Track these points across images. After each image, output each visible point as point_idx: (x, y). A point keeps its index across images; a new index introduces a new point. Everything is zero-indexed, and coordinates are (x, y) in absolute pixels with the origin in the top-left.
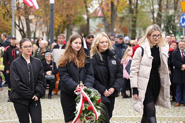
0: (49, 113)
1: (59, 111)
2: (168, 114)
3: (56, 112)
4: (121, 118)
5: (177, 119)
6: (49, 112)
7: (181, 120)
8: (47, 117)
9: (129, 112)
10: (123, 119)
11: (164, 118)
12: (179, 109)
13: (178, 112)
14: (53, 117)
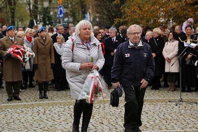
2: (57, 99)
4: (14, 105)
5: (68, 103)
7: (71, 105)
10: (16, 106)
11: (55, 103)
12: (66, 94)
13: (66, 97)
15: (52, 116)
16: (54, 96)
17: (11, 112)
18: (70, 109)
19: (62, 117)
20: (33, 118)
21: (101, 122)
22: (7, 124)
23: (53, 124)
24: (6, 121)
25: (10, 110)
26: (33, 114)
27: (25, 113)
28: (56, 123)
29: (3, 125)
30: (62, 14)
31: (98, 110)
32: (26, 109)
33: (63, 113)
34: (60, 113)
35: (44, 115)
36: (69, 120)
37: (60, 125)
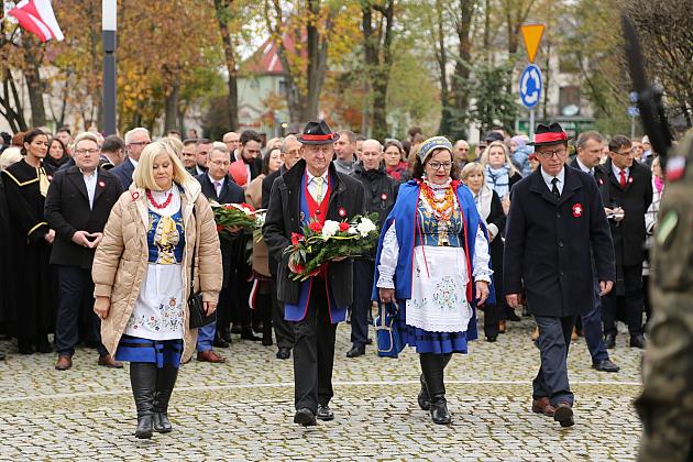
0: (98, 379)
2: (467, 375)
3: (118, 375)
5: (492, 389)
6: (99, 373)
7: (501, 394)
8: (91, 388)
9: (349, 371)
13: (498, 372)
14: (108, 389)
15: (427, 426)
16: (460, 364)
18: (493, 407)
19: (458, 430)
20: (366, 428)
21: (585, 453)
22: (282, 443)
23: (425, 449)
24: (282, 434)
26: (370, 418)
27: (346, 412)
28: (434, 447)
29: (270, 444)
30: (535, 94)
31: (587, 416)
32: (354, 400)
33: (467, 417)
35: (404, 420)
36: (479, 440)
37: (443, 455)
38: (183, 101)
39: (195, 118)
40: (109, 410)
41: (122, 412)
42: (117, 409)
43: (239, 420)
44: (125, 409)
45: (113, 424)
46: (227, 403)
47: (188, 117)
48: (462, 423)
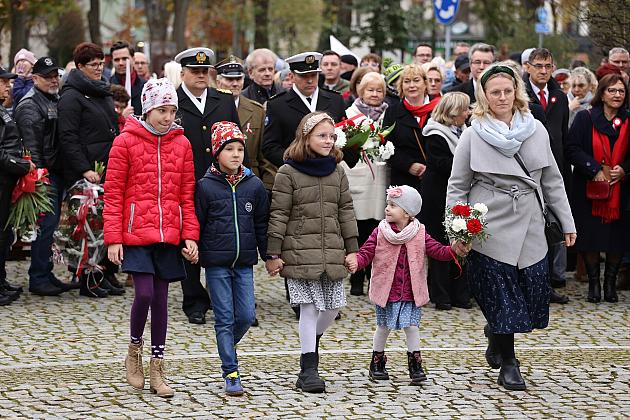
1: (37, 337)
2: (438, 339)
3: (25, 342)
11: (434, 356)
12: (473, 320)
13: (472, 334)
14: (17, 360)
15: (424, 407)
17: (268, 383)
18: (492, 381)
19: (463, 411)
20: (352, 409)
25: (262, 375)
26: (350, 396)
30: (451, 9)
31: (607, 389)
32: (324, 374)
33: (467, 394)
34: (455, 393)
35: (393, 399)
38: (29, 18)
39: (41, 36)
40: (32, 388)
41: (49, 391)
42: (42, 387)
43: (194, 401)
44: (53, 388)
45: (42, 406)
46: (172, 378)
47: (33, 36)
48: (462, 401)
